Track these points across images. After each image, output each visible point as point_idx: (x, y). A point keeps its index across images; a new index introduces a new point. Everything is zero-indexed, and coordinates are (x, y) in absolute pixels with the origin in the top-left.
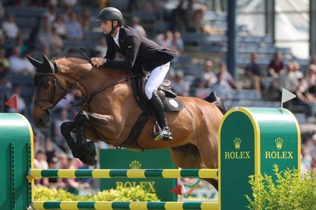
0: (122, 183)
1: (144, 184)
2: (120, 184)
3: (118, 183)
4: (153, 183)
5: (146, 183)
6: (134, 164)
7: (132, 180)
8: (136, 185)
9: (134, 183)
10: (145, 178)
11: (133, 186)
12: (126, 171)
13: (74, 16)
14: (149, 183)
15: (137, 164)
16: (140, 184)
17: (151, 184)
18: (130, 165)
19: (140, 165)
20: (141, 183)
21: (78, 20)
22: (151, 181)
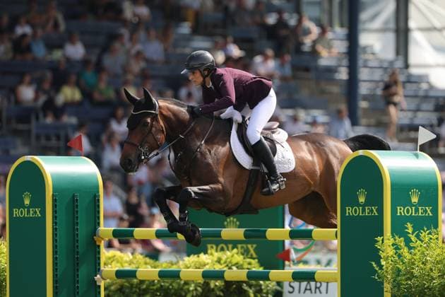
0: (214, 247)
1: (242, 247)
2: (212, 247)
3: (209, 246)
4: (255, 246)
5: (245, 246)
6: (230, 221)
7: (227, 242)
8: (233, 248)
9: (230, 246)
10: (244, 239)
11: (228, 250)
12: (221, 231)
13: (153, 33)
14: (249, 246)
15: (233, 221)
16: (237, 248)
17: (252, 247)
18: (226, 223)
19: (238, 223)
20: (239, 246)
21: (157, 37)
22: (252, 243)
